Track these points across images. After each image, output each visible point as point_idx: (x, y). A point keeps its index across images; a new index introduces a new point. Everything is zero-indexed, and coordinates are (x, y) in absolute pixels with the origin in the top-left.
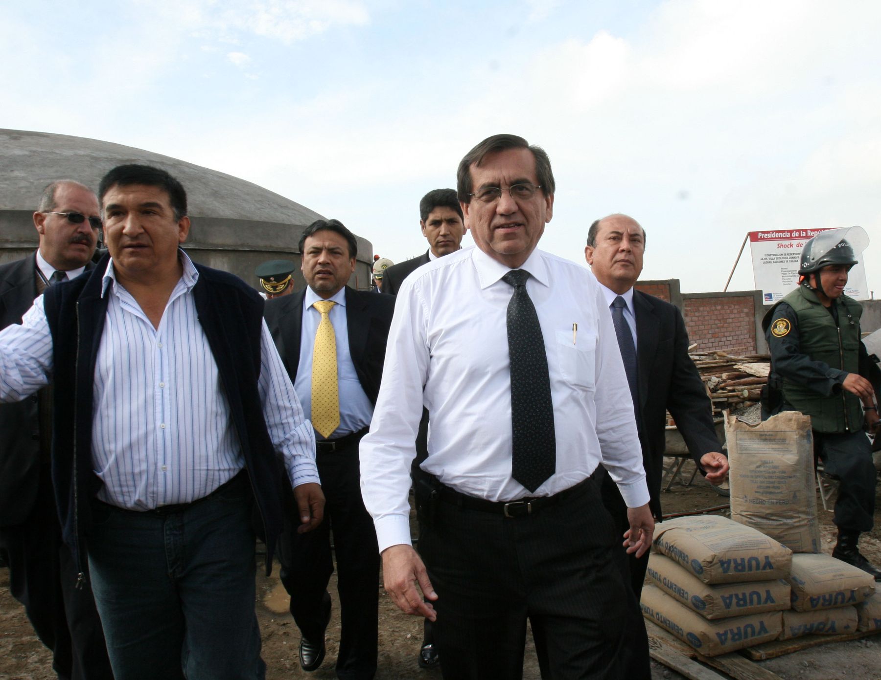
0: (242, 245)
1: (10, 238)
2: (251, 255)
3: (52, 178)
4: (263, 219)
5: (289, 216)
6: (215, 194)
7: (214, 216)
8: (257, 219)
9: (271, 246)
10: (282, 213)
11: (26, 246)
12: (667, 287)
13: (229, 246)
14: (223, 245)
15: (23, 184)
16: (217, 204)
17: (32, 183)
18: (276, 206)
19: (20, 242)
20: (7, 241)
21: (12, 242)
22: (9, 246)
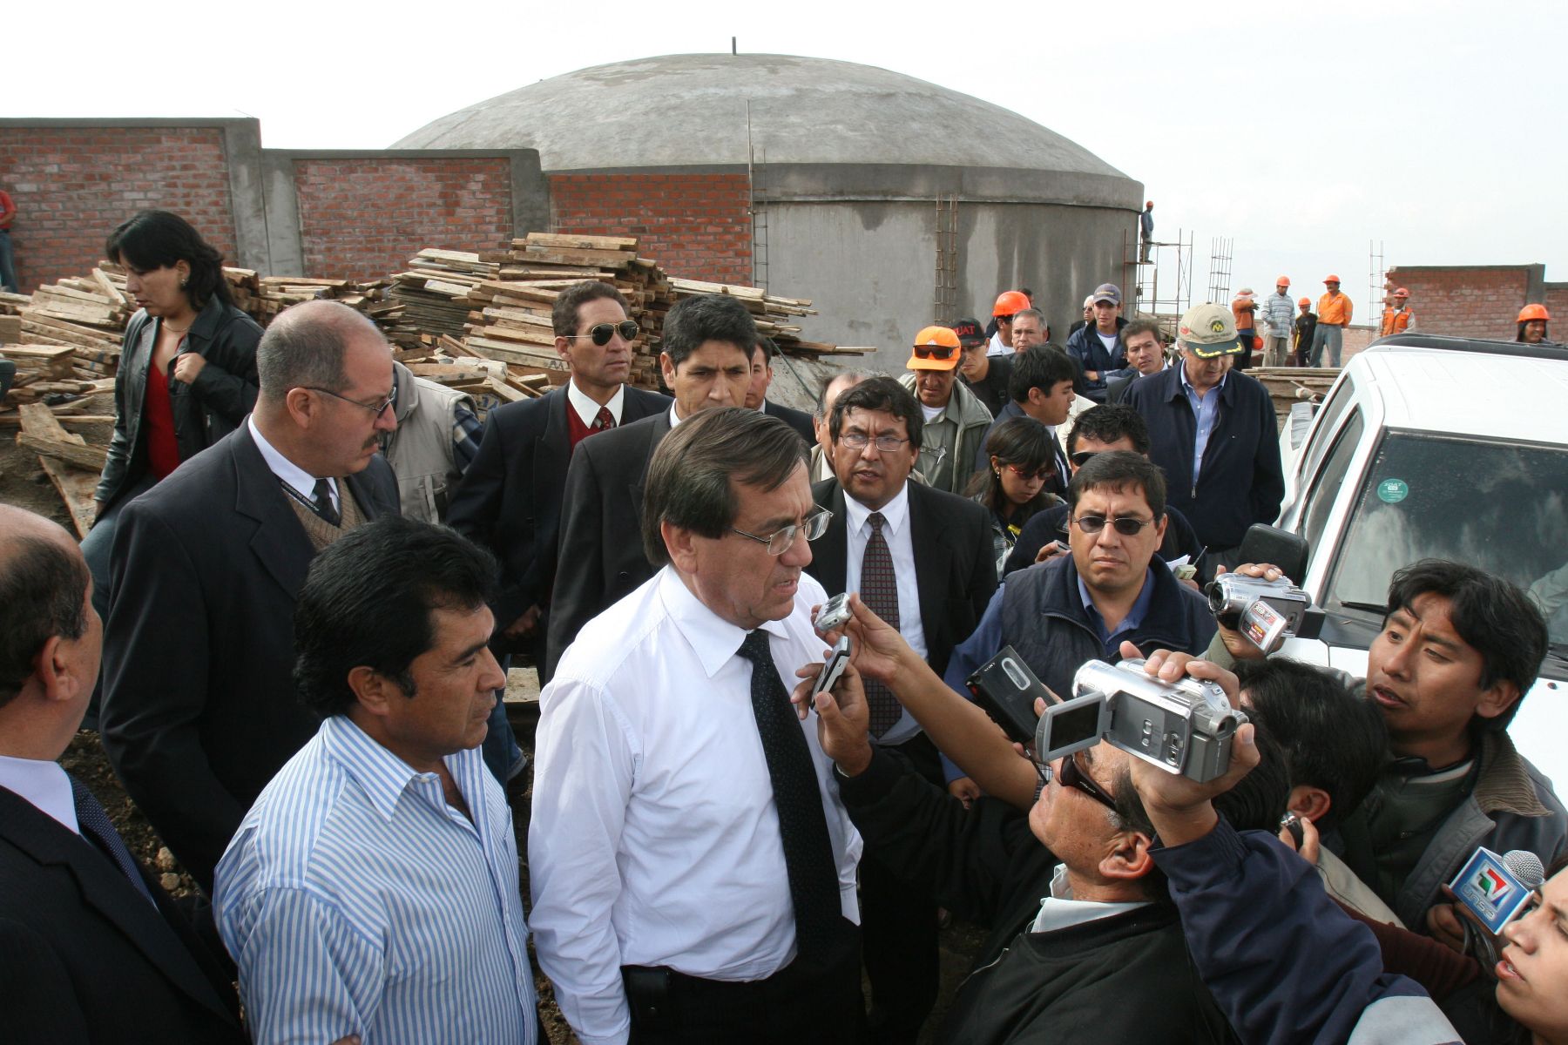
0: (1011, 197)
1: (798, 191)
2: (1019, 207)
3: (826, 124)
4: (1034, 166)
5: (1058, 158)
6: (980, 134)
7: (985, 164)
8: (1026, 165)
9: (1040, 198)
10: (1051, 155)
11: (812, 199)
12: (1526, 273)
13: (997, 198)
14: (992, 197)
15: (801, 131)
16: (985, 148)
17: (809, 130)
18: (1042, 146)
19: (806, 195)
20: (795, 194)
21: (800, 195)
22: (797, 199)
